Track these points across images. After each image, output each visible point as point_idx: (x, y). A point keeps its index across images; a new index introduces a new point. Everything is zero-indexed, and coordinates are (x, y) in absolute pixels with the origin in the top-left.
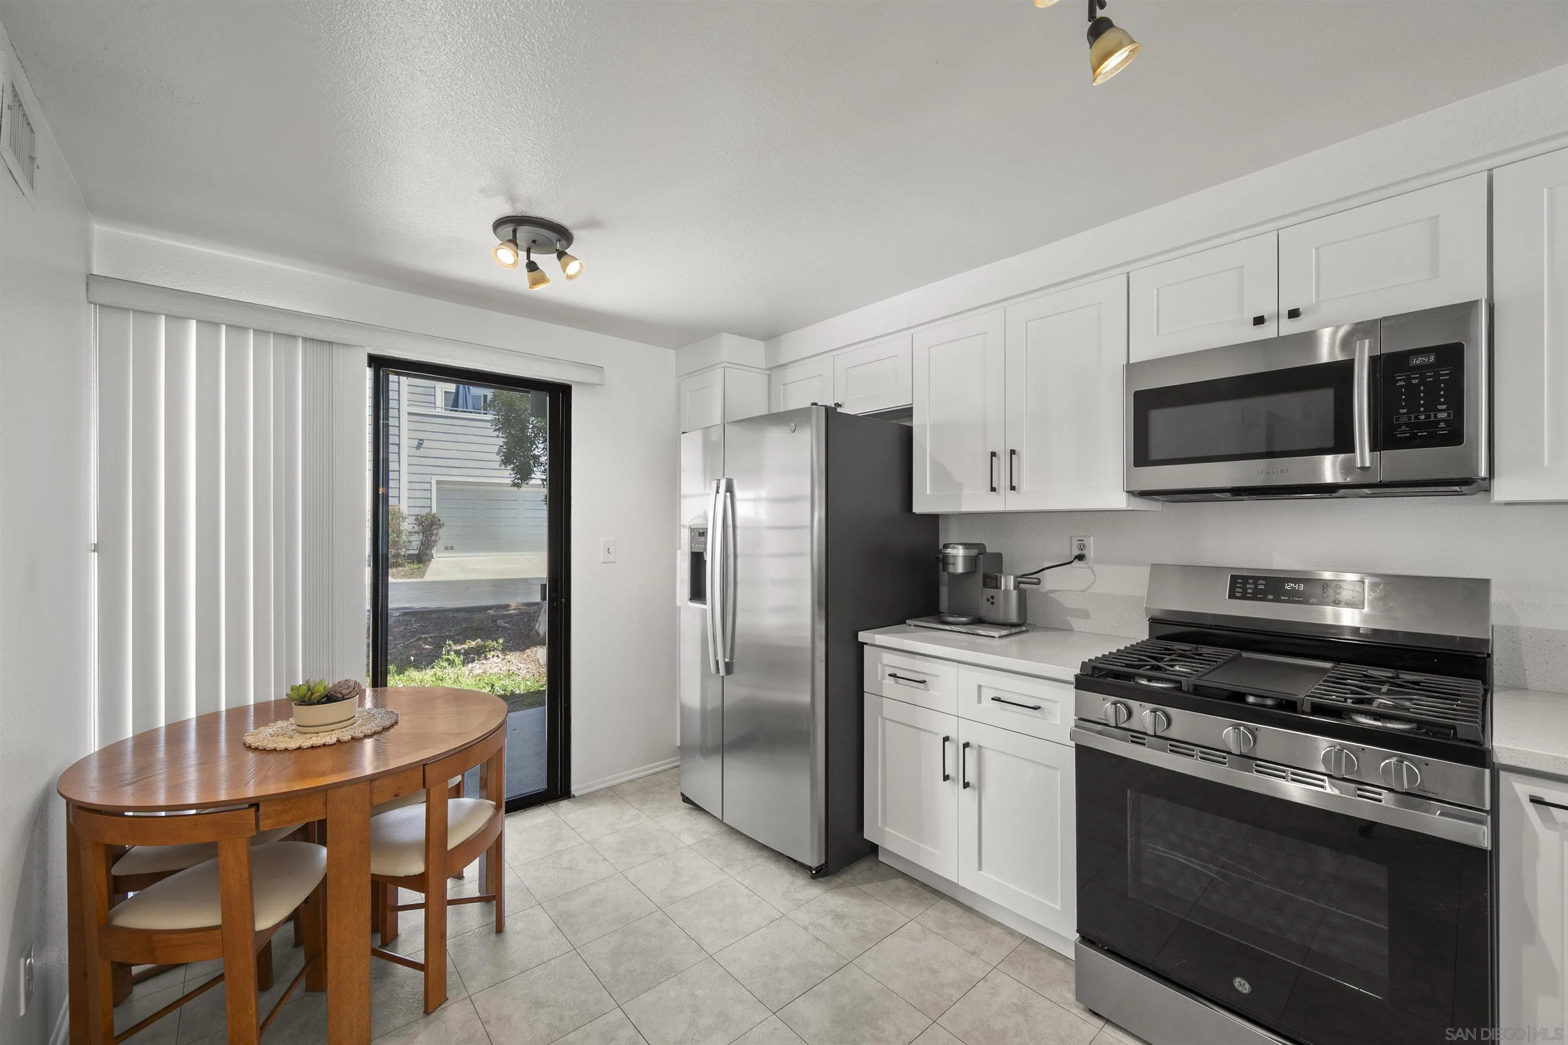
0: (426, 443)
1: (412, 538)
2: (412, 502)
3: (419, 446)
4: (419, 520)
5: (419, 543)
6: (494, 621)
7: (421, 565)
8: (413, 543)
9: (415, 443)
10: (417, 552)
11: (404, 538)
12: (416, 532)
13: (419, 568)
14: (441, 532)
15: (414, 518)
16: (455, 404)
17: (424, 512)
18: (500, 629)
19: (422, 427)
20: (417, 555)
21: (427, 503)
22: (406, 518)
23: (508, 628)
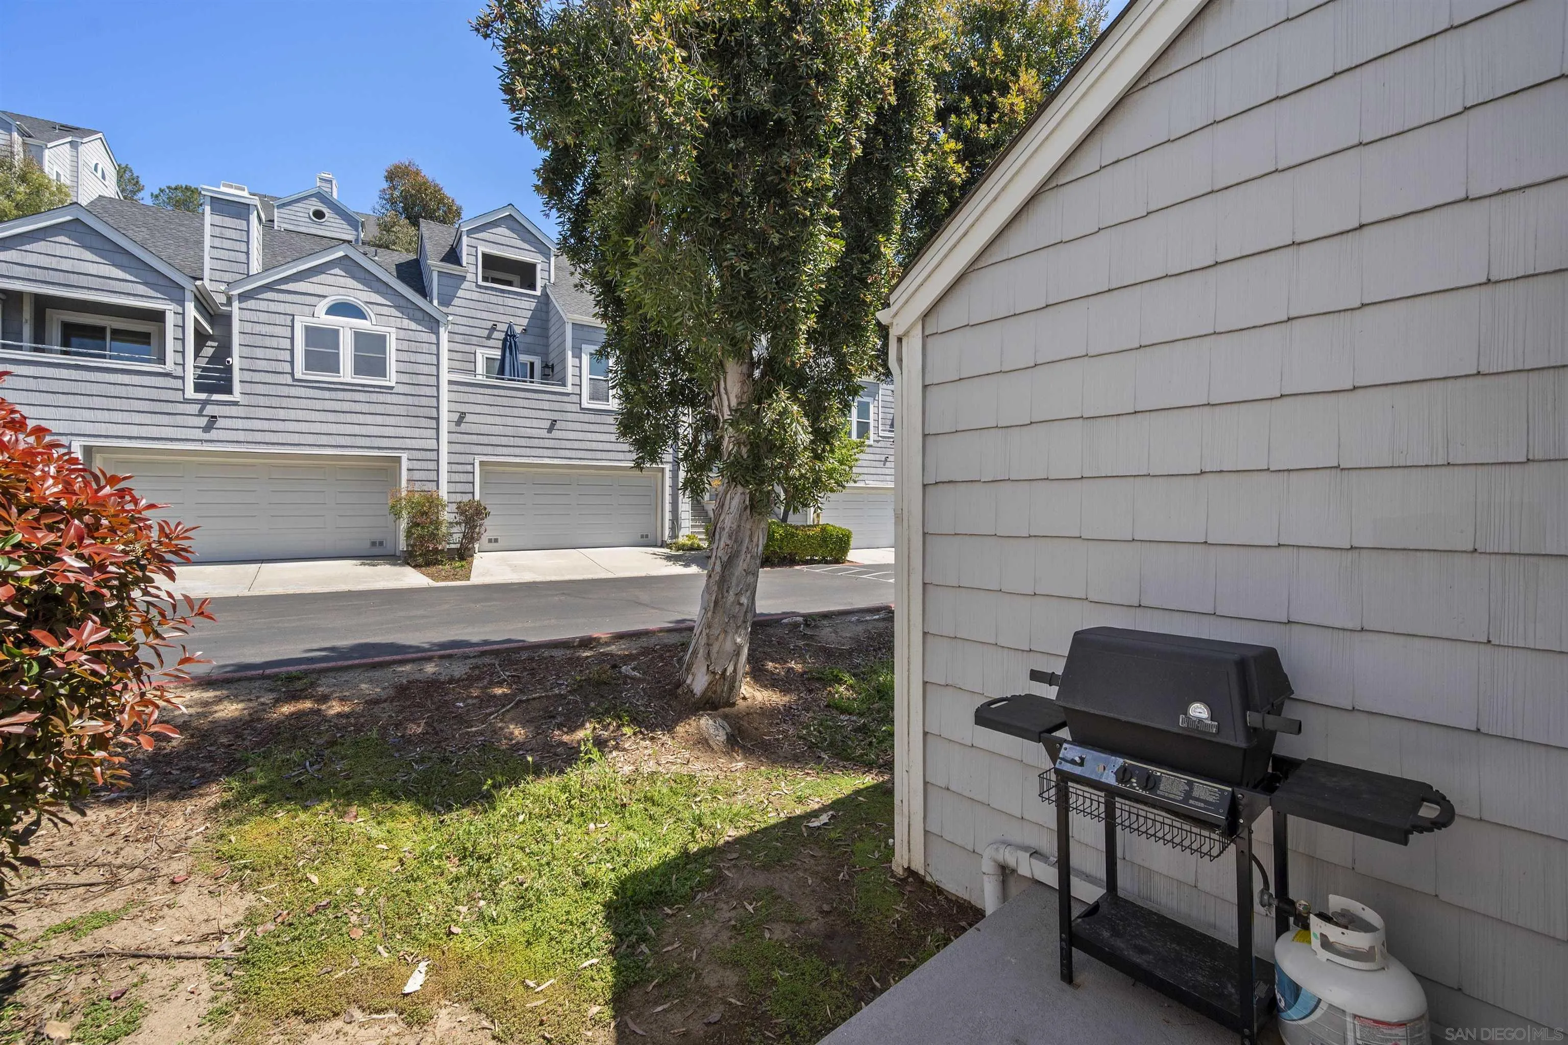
0: (468, 418)
1: (452, 530)
2: (453, 488)
3: (459, 422)
4: (461, 509)
5: (461, 535)
6: (614, 667)
7: (464, 563)
8: (454, 535)
9: (456, 417)
10: (458, 546)
11: (444, 529)
12: (457, 523)
13: (462, 566)
14: (487, 522)
15: (455, 506)
16: (502, 371)
17: (466, 498)
18: (629, 681)
19: (465, 397)
20: (458, 549)
21: (468, 487)
22: (445, 506)
23: (639, 680)
